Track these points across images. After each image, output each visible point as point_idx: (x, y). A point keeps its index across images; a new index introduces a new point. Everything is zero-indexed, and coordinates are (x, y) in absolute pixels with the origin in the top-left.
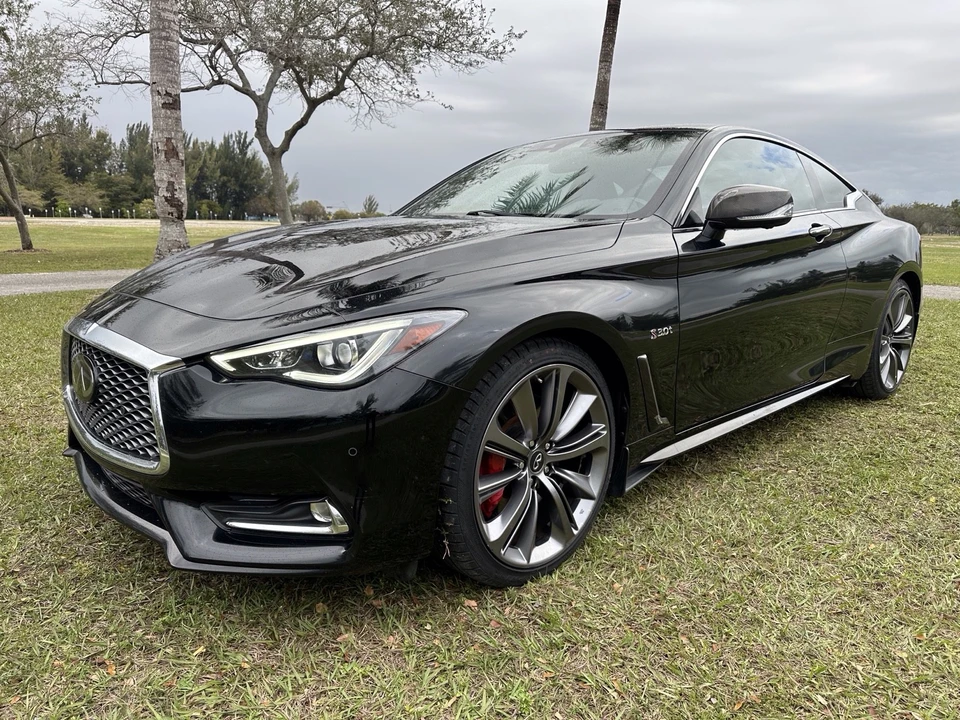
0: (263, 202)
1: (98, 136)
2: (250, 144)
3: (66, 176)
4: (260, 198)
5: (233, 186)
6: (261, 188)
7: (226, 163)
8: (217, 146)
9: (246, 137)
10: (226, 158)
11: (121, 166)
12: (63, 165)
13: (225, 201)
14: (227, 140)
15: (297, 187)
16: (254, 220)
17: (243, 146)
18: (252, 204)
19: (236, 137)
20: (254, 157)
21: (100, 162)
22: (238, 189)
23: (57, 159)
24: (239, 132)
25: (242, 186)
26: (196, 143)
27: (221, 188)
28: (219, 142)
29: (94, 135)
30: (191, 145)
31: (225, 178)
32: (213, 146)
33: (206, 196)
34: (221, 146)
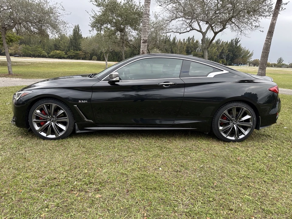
0: (240, 59)
1: (196, 42)
2: (239, 42)
3: (186, 53)
4: (239, 59)
5: (231, 55)
6: (240, 55)
7: (230, 48)
8: (228, 43)
9: (238, 40)
10: (230, 47)
11: (201, 50)
12: (186, 50)
13: (228, 60)
14: (232, 41)
15: (253, 55)
16: (236, 65)
17: (237, 42)
18: (236, 60)
19: (235, 39)
20: (239, 46)
21: (195, 49)
22: (232, 56)
23: (185, 48)
24: (236, 38)
25: (234, 55)
26: (223, 42)
27: (228, 55)
28: (229, 41)
29: (195, 41)
30: (221, 43)
31: (229, 53)
32: (227, 43)
33: (222, 58)
34: (230, 43)
